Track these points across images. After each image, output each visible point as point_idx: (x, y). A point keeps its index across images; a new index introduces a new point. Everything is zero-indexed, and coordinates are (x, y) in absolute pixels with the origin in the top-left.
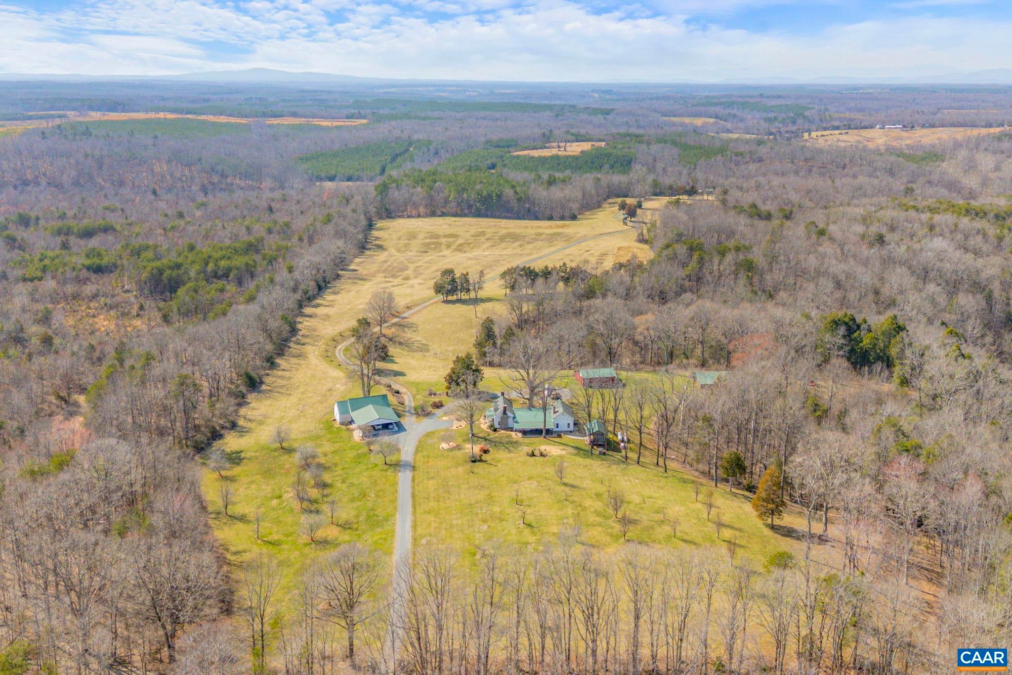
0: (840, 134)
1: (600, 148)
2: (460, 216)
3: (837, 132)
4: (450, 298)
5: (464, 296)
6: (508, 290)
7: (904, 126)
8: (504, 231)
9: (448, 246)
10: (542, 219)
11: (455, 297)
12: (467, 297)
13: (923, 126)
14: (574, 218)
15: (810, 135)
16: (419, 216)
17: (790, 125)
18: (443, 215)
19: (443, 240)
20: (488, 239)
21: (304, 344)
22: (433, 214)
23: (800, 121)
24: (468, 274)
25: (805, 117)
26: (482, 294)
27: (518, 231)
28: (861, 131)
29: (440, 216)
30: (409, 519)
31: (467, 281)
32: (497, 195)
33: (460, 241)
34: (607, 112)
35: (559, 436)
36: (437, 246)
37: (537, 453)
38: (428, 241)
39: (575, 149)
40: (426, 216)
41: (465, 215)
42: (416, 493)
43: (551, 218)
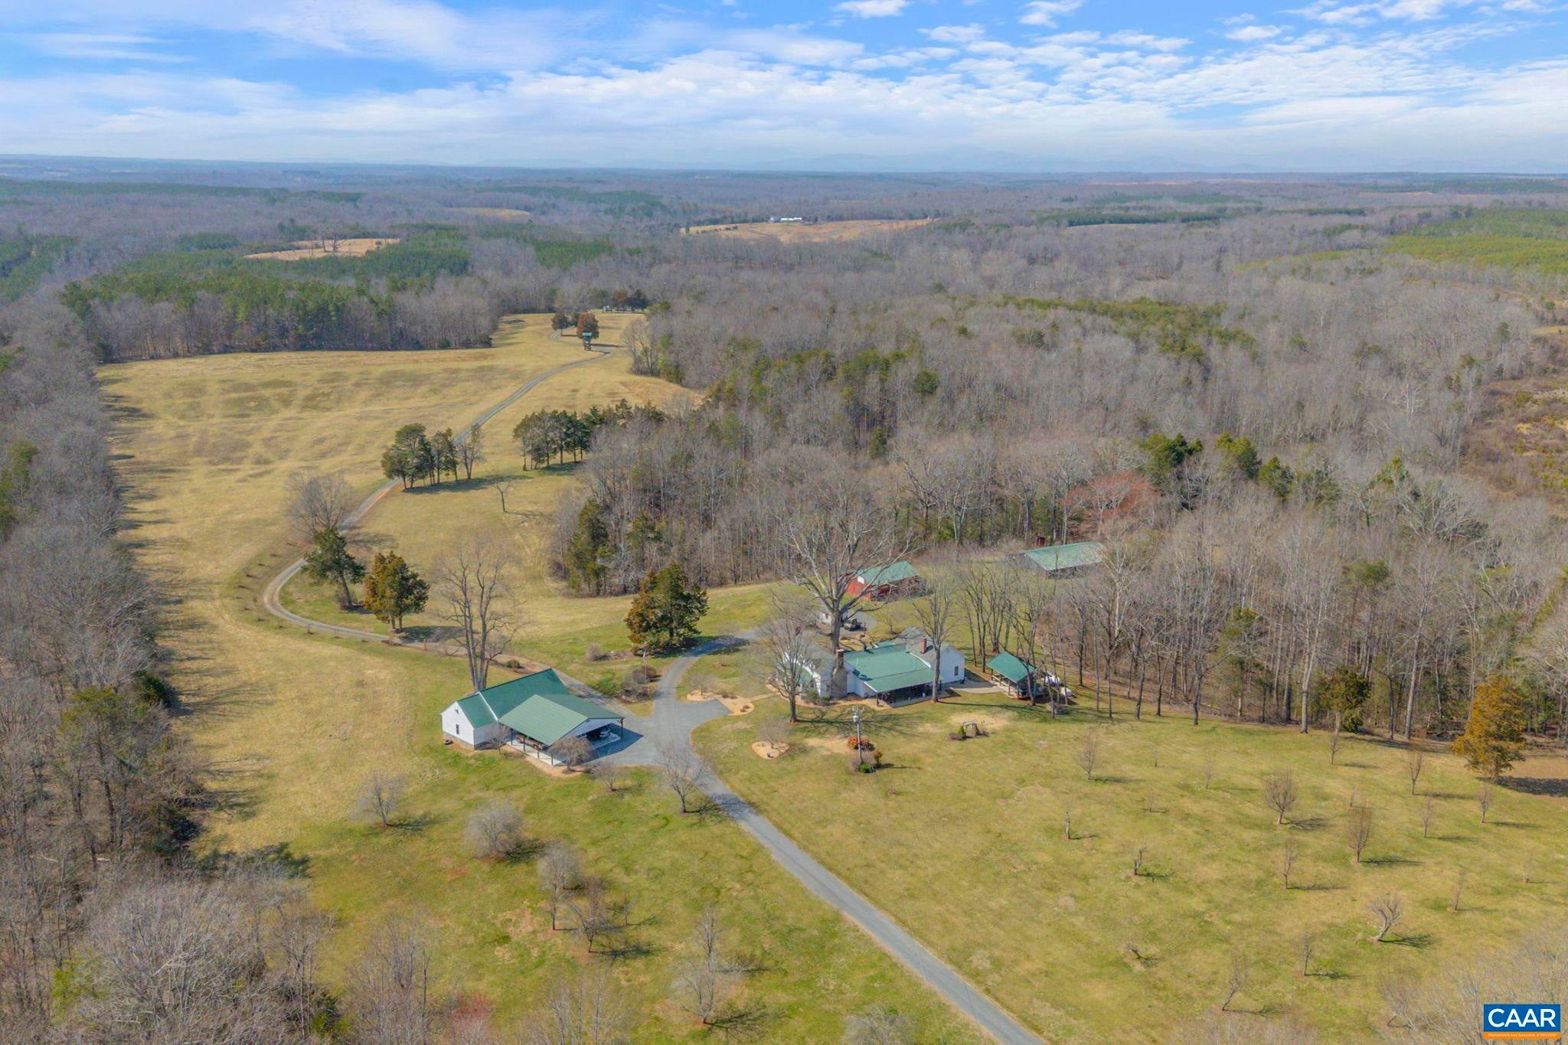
0: (727, 229)
1: (394, 246)
2: (266, 350)
3: (723, 227)
4: (419, 483)
5: (445, 477)
6: (529, 458)
7: (804, 218)
8: (381, 370)
9: (286, 402)
10: (432, 348)
11: (427, 481)
12: (452, 478)
13: (830, 219)
14: (487, 343)
15: (688, 230)
16: (176, 356)
17: (646, 219)
18: (226, 350)
19: (268, 392)
20: (358, 385)
21: (180, 602)
22: (206, 350)
23: (658, 213)
24: (449, 433)
25: (663, 207)
26: (478, 470)
27: (409, 368)
28: (754, 225)
29: (220, 353)
30: (885, 919)
31: (451, 447)
32: (337, 309)
33: (302, 393)
34: (353, 198)
35: (953, 694)
36: (262, 404)
37: (970, 731)
38: (234, 395)
39: (359, 247)
40: (190, 353)
41: (275, 348)
42: (828, 860)
43: (445, 346)
